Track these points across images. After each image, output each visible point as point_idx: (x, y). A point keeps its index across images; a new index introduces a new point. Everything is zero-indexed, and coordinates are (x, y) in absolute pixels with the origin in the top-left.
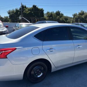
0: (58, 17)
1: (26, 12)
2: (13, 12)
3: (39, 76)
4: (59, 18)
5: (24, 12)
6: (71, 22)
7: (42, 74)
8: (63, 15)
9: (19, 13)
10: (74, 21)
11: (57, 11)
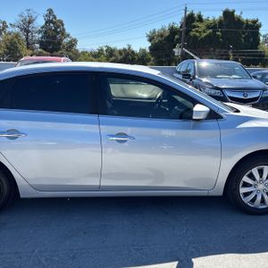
1: (198, 34)
2: (162, 36)
5: (192, 34)
9: (177, 37)
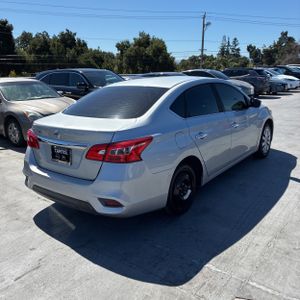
0: (72, 51)
3: (186, 197)
4: (74, 57)
6: (116, 68)
7: (189, 191)
8: (85, 45)
10: (124, 64)
11: (65, 32)
